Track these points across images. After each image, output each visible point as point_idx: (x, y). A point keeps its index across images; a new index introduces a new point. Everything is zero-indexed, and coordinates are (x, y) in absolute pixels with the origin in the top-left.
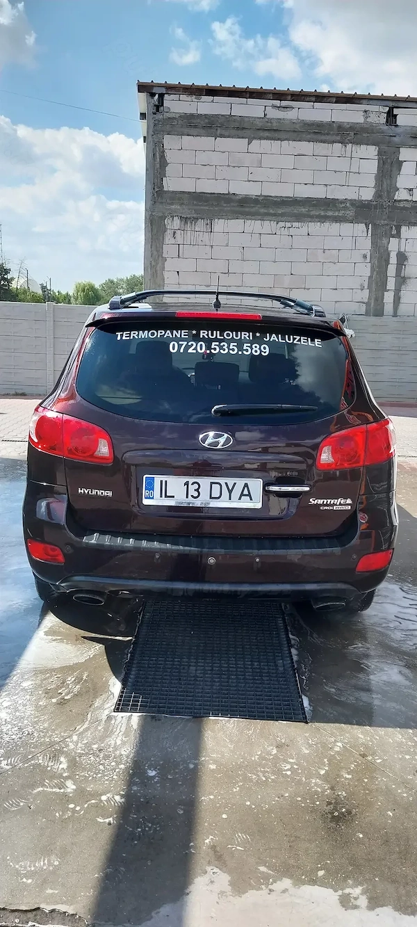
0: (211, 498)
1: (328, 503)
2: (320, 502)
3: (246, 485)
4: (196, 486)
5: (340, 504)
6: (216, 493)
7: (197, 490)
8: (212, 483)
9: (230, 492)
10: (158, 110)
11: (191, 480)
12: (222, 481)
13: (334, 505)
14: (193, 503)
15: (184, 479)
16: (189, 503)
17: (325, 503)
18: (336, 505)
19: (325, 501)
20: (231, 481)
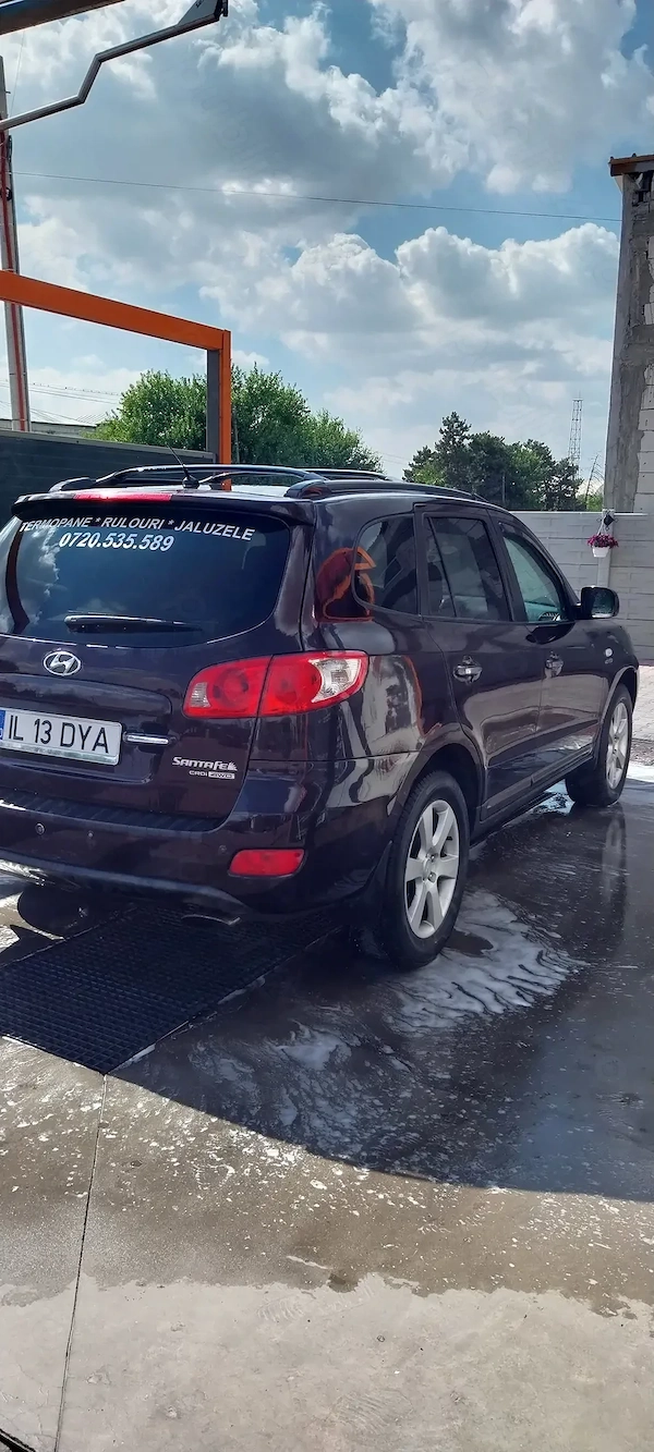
0: (62, 745)
1: (200, 766)
2: (189, 763)
3: (102, 731)
4: (47, 727)
5: (218, 770)
6: (67, 740)
7: (48, 732)
8: (64, 724)
9: (84, 738)
10: (641, 199)
11: (43, 717)
12: (75, 721)
13: (208, 770)
14: (41, 750)
15: (34, 716)
16: (37, 749)
17: (195, 765)
18: (211, 770)
19: (196, 763)
20: (85, 723)
